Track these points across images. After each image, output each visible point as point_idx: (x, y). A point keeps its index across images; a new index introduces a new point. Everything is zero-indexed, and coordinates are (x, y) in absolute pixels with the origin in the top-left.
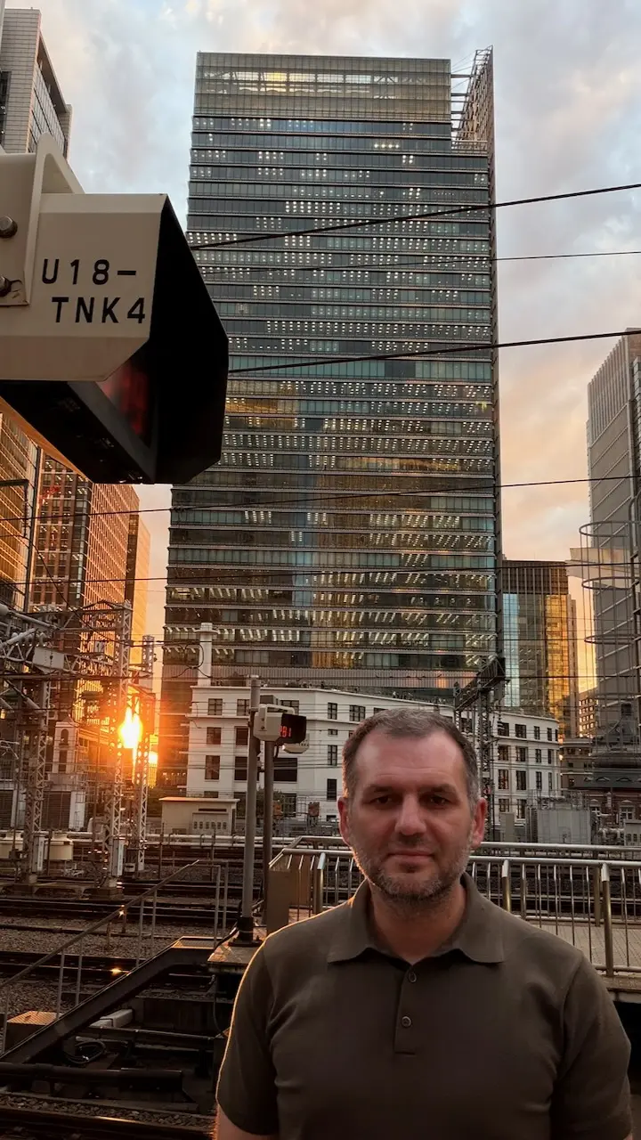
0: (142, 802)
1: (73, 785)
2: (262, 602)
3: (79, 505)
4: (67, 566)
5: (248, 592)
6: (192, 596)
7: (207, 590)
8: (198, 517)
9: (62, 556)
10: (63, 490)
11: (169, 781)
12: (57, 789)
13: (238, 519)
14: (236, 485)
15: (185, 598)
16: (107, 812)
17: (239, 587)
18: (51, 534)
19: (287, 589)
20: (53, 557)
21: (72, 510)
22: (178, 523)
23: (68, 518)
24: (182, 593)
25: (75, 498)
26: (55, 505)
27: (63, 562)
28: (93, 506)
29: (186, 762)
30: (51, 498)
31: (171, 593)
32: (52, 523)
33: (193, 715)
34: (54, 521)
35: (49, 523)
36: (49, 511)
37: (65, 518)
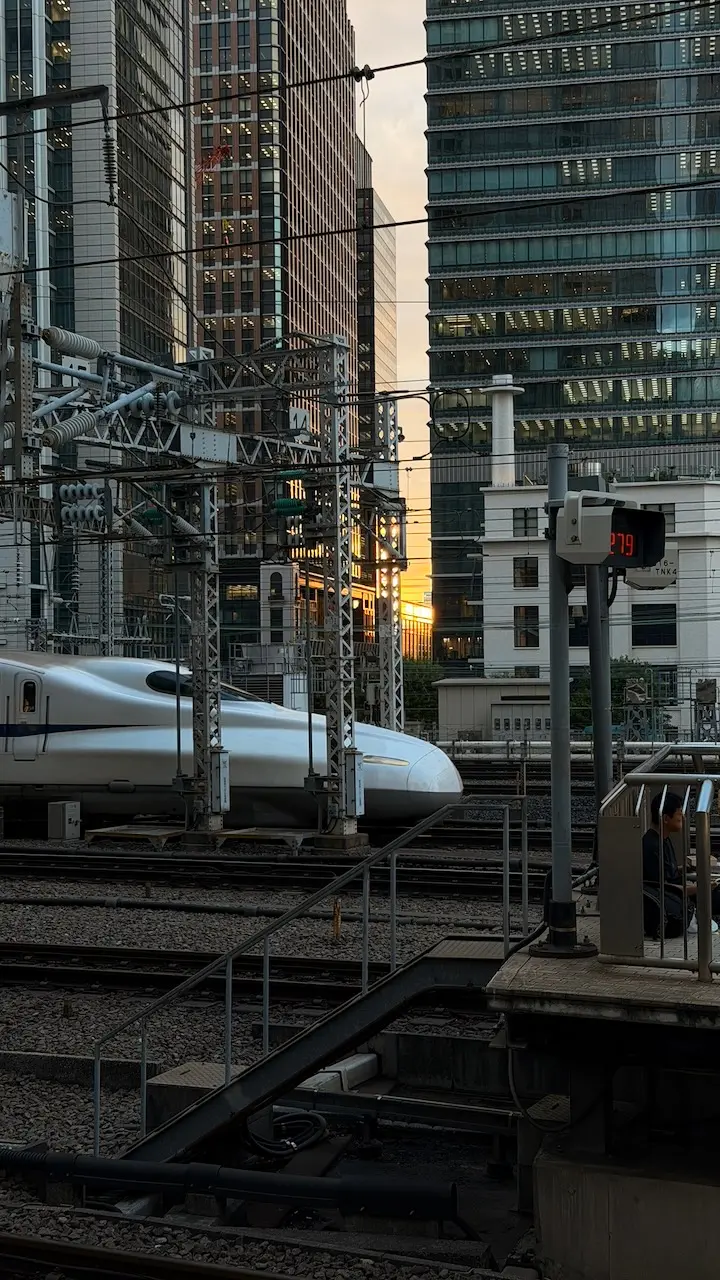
1: (285, 664)
2: (602, 329)
3: (266, 178)
4: (256, 290)
5: (573, 313)
6: (476, 329)
7: (501, 316)
8: (477, 181)
10: (236, 152)
11: (454, 653)
12: (261, 671)
13: (550, 177)
14: (542, 112)
15: (462, 333)
17: (559, 306)
18: (223, 235)
19: (647, 302)
20: (229, 276)
21: (255, 188)
22: (442, 195)
23: (250, 203)
24: (457, 323)
25: (259, 166)
26: (224, 182)
27: (248, 284)
28: (290, 178)
29: (481, 619)
30: (217, 168)
31: (437, 326)
32: (222, 215)
33: (488, 537)
34: (227, 210)
35: (217, 216)
36: (216, 194)
37: (244, 204)
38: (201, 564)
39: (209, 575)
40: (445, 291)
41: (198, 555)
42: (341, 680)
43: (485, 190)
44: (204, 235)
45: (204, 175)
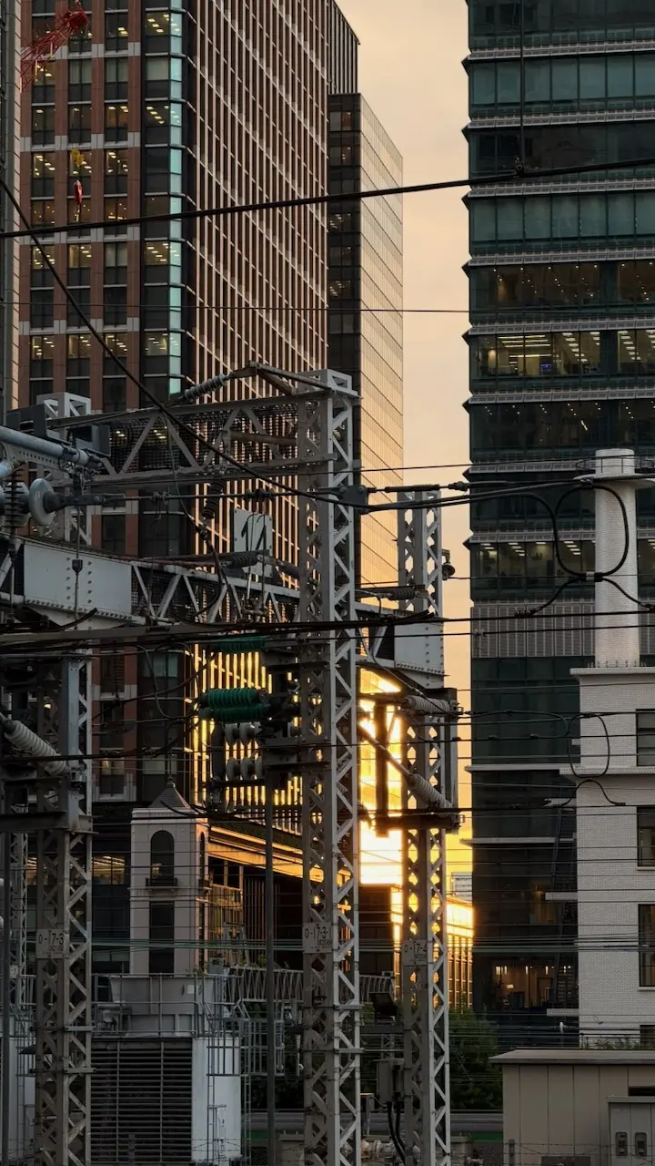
0: (433, 1072)
1: (197, 1015)
3: (156, 72)
4: (132, 284)
6: (559, 362)
7: (609, 336)
8: (565, 82)
9: (110, 253)
10: (98, 23)
11: (517, 995)
12: (145, 1030)
15: (534, 371)
16: (313, 1110)
18: (70, 179)
20: (80, 256)
21: (135, 92)
22: (495, 109)
23: (122, 120)
24: (525, 351)
25: (143, 50)
26: (75, 80)
27: (118, 271)
28: (202, 72)
29: (573, 930)
30: (62, 53)
31: (486, 357)
32: (70, 141)
33: (588, 766)
34: (79, 133)
35: (60, 143)
36: (59, 102)
37: (112, 122)
38: (60, 815)
39: (72, 838)
40: (501, 289)
41: (51, 797)
42: (334, 1052)
43: (578, 100)
44: (33, 179)
45: (38, 66)
